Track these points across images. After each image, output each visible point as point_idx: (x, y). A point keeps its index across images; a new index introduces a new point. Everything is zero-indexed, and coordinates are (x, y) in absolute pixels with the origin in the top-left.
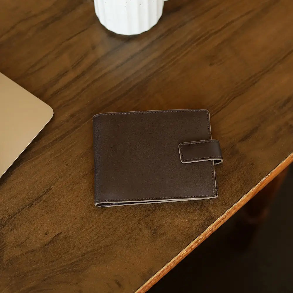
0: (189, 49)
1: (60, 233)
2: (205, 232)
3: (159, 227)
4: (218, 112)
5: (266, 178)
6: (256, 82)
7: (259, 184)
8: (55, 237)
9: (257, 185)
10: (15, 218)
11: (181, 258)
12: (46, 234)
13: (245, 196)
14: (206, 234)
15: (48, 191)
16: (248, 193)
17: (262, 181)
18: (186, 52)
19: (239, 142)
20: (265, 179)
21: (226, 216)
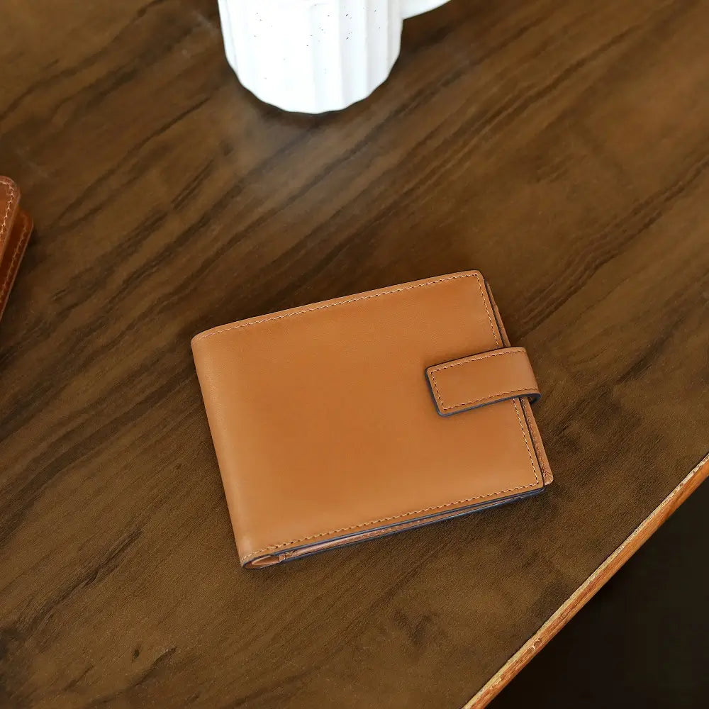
0: (474, 141)
1: (174, 650)
2: (548, 624)
3: (427, 619)
4: (561, 304)
5: (695, 474)
6: (652, 221)
7: (678, 489)
8: (160, 659)
9: (672, 494)
10: (52, 616)
11: (488, 697)
12: (137, 653)
13: (645, 524)
14: (548, 630)
15: (133, 538)
16: (652, 516)
17: (685, 481)
18: (466, 150)
19: (620, 381)
20: (693, 477)
21: (598, 579)
